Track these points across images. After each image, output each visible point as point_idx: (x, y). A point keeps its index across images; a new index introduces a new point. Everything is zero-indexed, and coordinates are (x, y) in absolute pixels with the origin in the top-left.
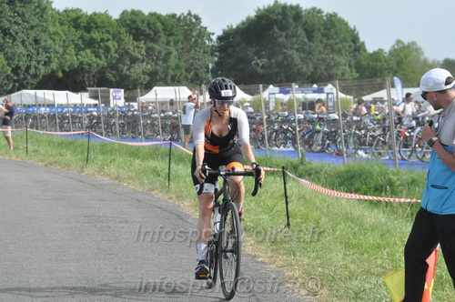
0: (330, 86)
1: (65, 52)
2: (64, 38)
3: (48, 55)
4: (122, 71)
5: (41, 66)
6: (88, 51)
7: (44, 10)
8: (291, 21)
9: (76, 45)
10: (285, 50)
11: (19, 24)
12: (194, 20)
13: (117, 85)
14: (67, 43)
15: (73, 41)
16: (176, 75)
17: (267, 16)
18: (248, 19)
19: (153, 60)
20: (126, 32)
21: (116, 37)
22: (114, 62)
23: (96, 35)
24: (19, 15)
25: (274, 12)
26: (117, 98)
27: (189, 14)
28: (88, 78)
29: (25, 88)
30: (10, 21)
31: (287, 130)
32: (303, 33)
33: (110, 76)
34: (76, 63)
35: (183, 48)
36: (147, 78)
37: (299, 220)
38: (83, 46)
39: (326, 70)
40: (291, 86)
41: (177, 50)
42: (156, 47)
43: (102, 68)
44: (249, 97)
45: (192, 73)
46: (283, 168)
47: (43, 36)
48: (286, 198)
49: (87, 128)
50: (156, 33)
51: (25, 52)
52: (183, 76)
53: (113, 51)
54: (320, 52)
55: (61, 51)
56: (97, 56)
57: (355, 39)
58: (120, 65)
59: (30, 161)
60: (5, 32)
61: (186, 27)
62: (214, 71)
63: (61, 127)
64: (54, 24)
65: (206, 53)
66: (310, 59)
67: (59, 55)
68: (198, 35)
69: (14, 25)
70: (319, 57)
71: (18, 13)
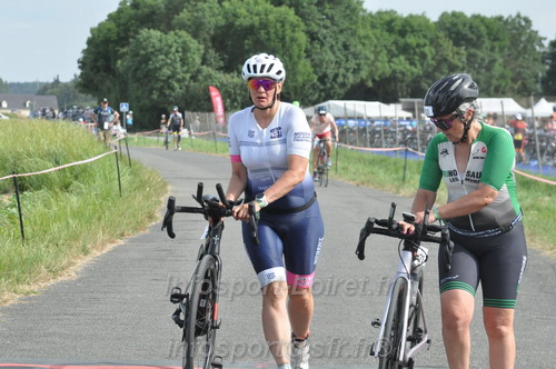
2: (376, 41)
3: (358, 61)
5: (350, 75)
6: (402, 58)
7: (354, 10)
9: (389, 52)
11: (326, 27)
12: (523, 23)
14: (378, 49)
15: (385, 46)
16: (500, 85)
19: (475, 68)
20: (445, 37)
21: (434, 42)
22: (430, 70)
23: (411, 40)
24: (328, 18)
27: (518, 16)
28: (401, 88)
29: (332, 98)
30: (318, 25)
33: (424, 85)
34: (388, 72)
35: (509, 55)
38: (396, 52)
41: (502, 57)
42: (480, 54)
43: (417, 77)
45: (519, 83)
47: (353, 41)
49: (401, 143)
50: (479, 37)
51: (333, 58)
52: (508, 87)
53: (429, 57)
55: (372, 57)
56: (412, 64)
58: (437, 74)
59: (340, 180)
60: (312, 36)
61: (514, 32)
62: (544, 82)
63: (372, 142)
64: (364, 27)
65: (537, 60)
67: (369, 62)
68: (528, 41)
69: (322, 29)
71: (327, 15)
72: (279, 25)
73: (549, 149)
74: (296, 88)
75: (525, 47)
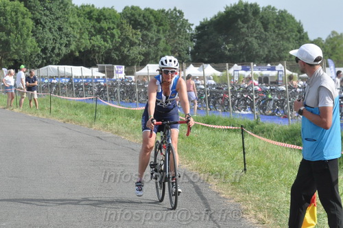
0: (280, 65)
1: (81, 37)
2: (81, 26)
3: (68, 39)
4: (123, 52)
5: (63, 48)
6: (98, 37)
7: (66, 5)
8: (251, 15)
9: (90, 32)
10: (246, 38)
11: (47, 16)
12: (178, 14)
13: (120, 63)
14: (83, 30)
15: (87, 29)
17: (234, 12)
18: (219, 14)
19: (147, 44)
20: (127, 23)
21: (120, 26)
22: (117, 45)
23: (104, 25)
24: (48, 9)
25: (238, 9)
26: (120, 72)
27: (175, 9)
28: (98, 57)
29: (51, 64)
30: (40, 14)
31: (247, 98)
32: (260, 24)
33: (114, 56)
34: (89, 47)
35: (169, 35)
36: (142, 58)
37: (253, 166)
38: (95, 33)
39: (277, 53)
40: (250, 65)
41: (165, 37)
42: (150, 35)
43: (109, 49)
44: (218, 73)
45: (176, 54)
46: (242, 126)
47: (65, 25)
48: (244, 149)
49: (96, 94)
50: (150, 23)
51: (51, 37)
53: (117, 37)
54: (273, 40)
55: (78, 36)
56: (105, 40)
57: (300, 30)
58: (122, 47)
59: (53, 119)
60: (37, 22)
61: (172, 20)
62: (192, 53)
63: (77, 94)
64: (73, 16)
65: (187, 39)
66: (266, 45)
67: (76, 39)
68: (181, 26)
69: (43, 17)
70: (273, 43)
71: (47, 7)
72: (13, 14)
74: (26, 56)
75: (180, 31)
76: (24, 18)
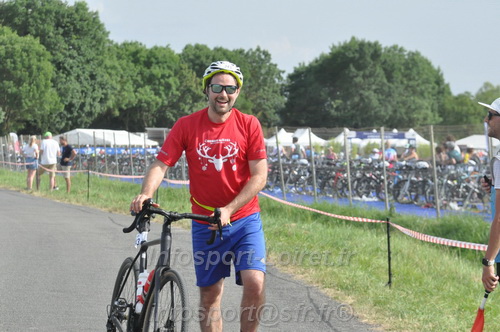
0: (411, 131)
1: (123, 89)
2: (122, 72)
3: (104, 91)
4: (183, 110)
5: (97, 104)
6: (148, 88)
7: (99, 41)
8: (369, 59)
9: (135, 82)
11: (71, 57)
12: (263, 57)
14: (125, 78)
15: (131, 76)
17: (343, 54)
18: (322, 56)
20: (189, 68)
21: (178, 73)
22: (175, 100)
23: (156, 71)
24: (74, 48)
25: (350, 49)
27: (258, 49)
28: (147, 117)
29: (79, 127)
30: (64, 54)
31: (371, 178)
32: (382, 72)
33: (170, 115)
34: (134, 102)
35: (250, 87)
38: (142, 83)
39: (406, 113)
40: (379, 129)
43: (162, 106)
44: (321, 142)
45: (260, 114)
46: (387, 220)
47: (100, 71)
51: (79, 88)
53: (174, 88)
54: (400, 94)
55: (119, 87)
56: (157, 93)
57: (439, 81)
58: (181, 104)
59: (92, 207)
60: (59, 66)
61: (254, 64)
62: (281, 113)
63: (121, 170)
64: (111, 58)
65: (276, 92)
66: (389, 102)
67: (116, 92)
68: (267, 73)
69: (69, 59)
70: (399, 99)
71: (73, 45)
72: (25, 54)
73: (291, 177)
74: (43, 116)
75: (265, 80)
76: (39, 61)
